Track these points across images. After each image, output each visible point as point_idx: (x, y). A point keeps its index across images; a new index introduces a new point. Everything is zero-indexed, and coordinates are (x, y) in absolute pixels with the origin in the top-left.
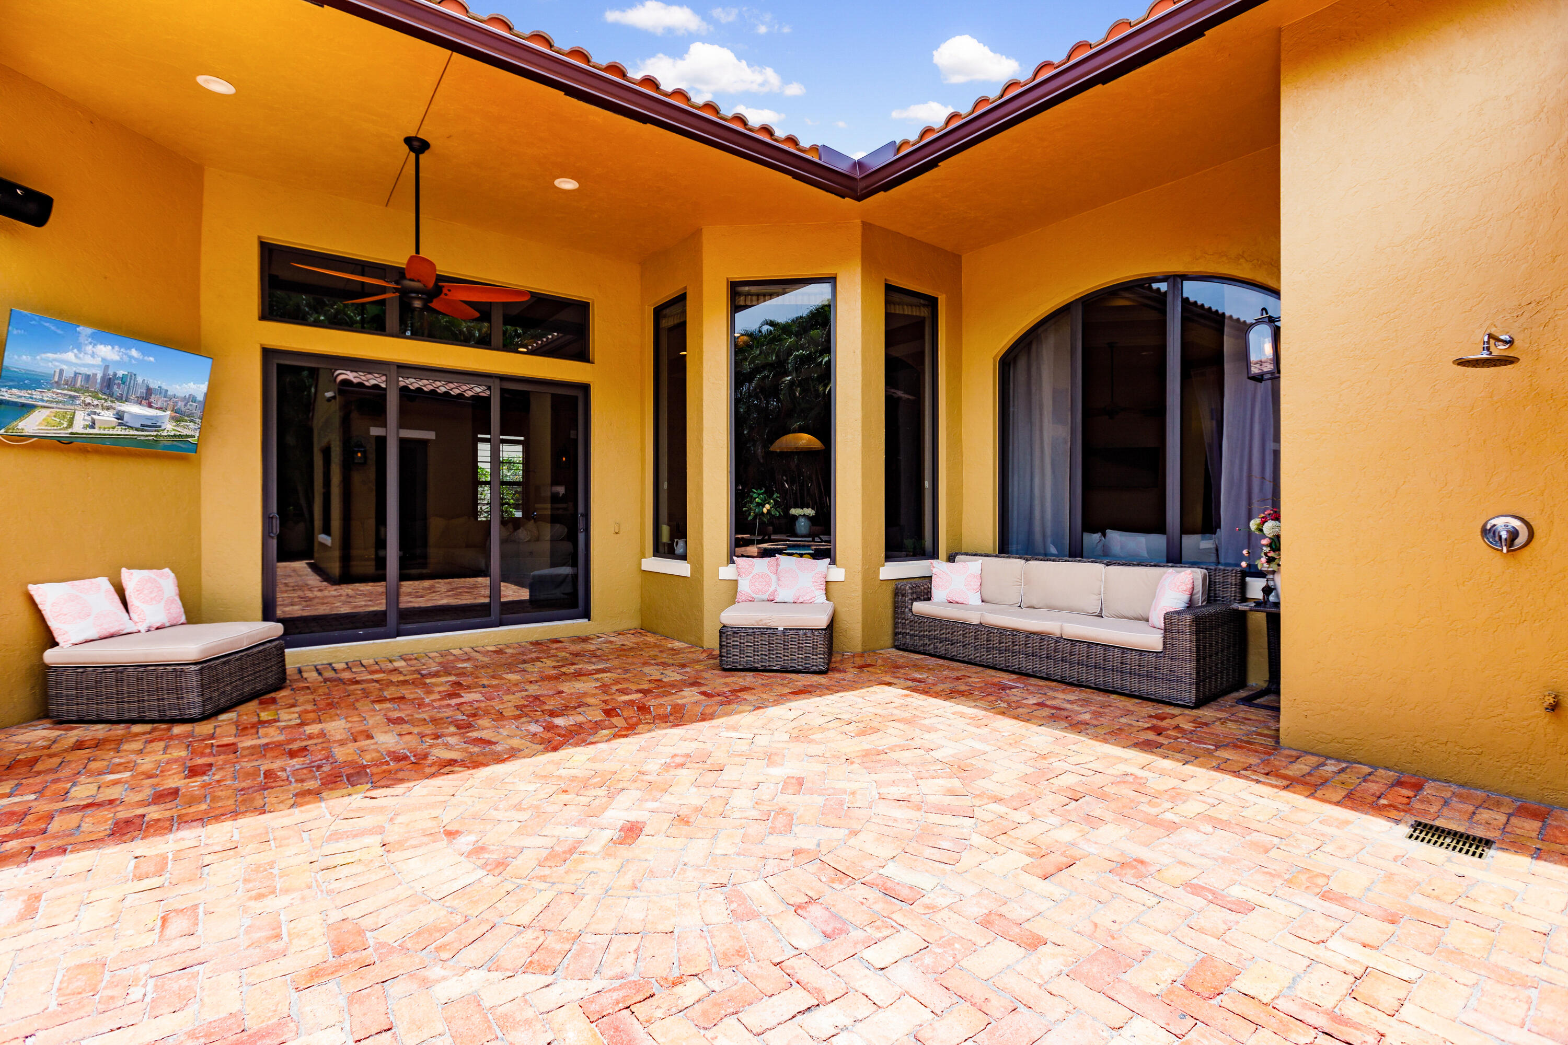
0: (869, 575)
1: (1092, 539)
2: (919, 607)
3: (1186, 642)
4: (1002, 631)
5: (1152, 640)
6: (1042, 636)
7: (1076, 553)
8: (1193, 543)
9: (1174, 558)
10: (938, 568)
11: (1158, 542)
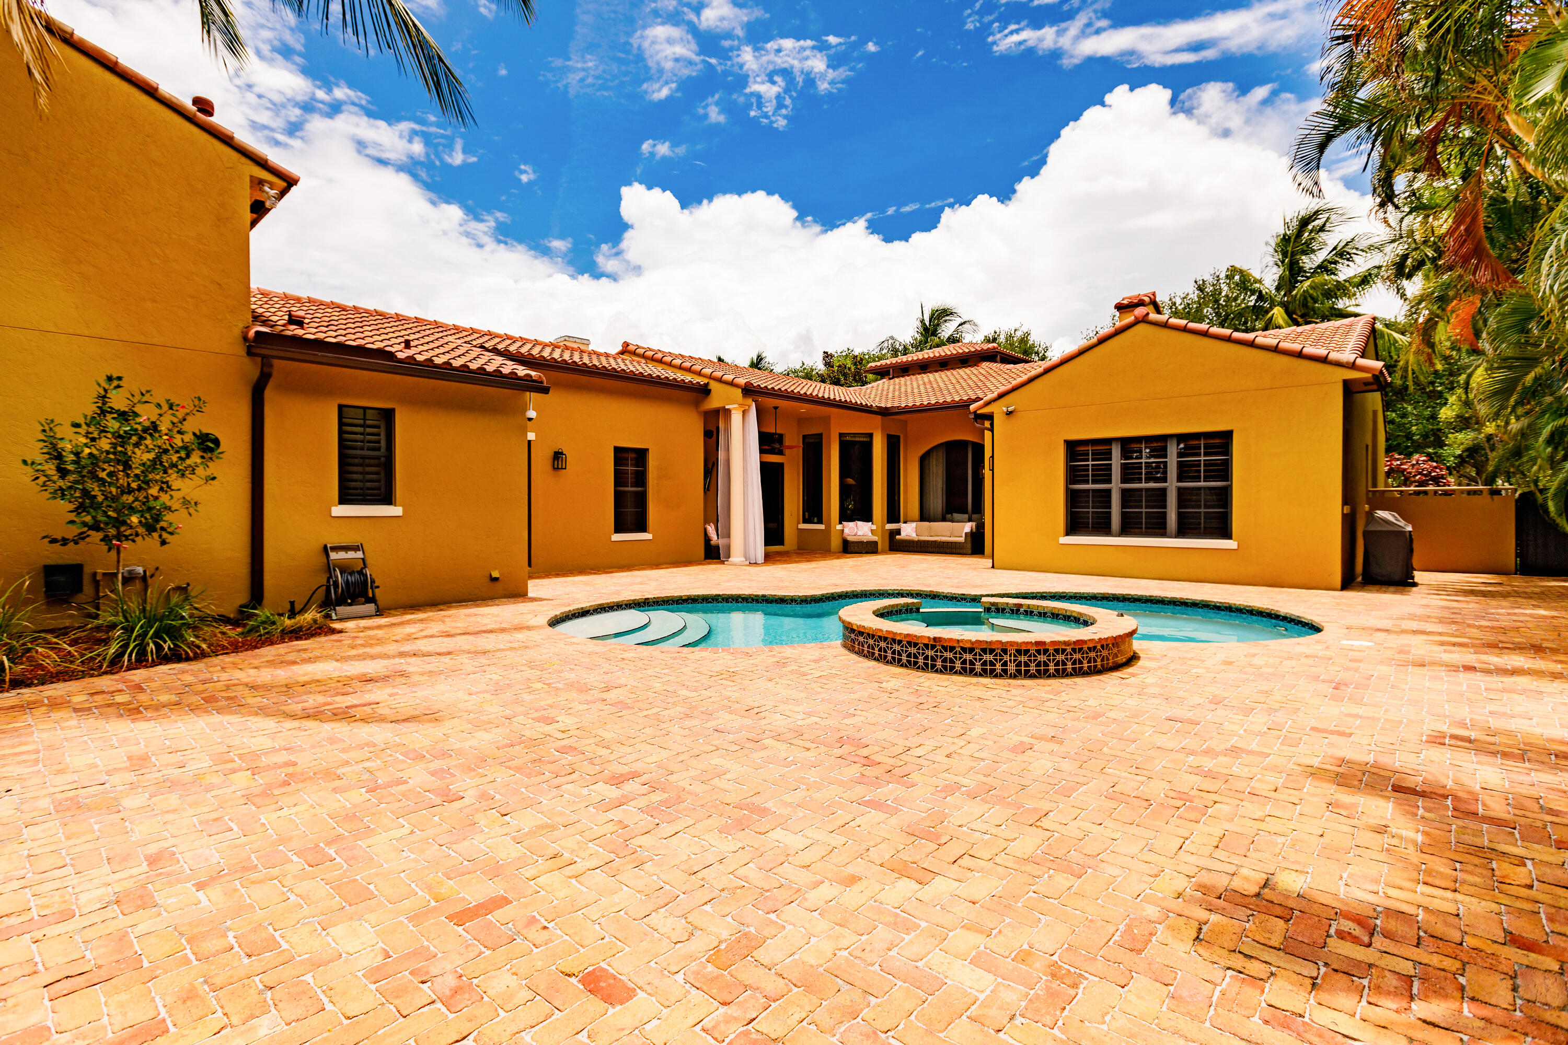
0: (883, 527)
1: (949, 516)
2: (898, 537)
3: (969, 539)
4: (924, 541)
5: (962, 539)
6: (935, 542)
7: (944, 519)
8: (975, 516)
9: (970, 520)
10: (903, 526)
11: (966, 516)
